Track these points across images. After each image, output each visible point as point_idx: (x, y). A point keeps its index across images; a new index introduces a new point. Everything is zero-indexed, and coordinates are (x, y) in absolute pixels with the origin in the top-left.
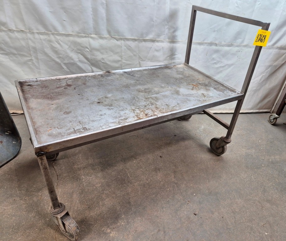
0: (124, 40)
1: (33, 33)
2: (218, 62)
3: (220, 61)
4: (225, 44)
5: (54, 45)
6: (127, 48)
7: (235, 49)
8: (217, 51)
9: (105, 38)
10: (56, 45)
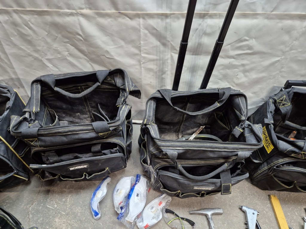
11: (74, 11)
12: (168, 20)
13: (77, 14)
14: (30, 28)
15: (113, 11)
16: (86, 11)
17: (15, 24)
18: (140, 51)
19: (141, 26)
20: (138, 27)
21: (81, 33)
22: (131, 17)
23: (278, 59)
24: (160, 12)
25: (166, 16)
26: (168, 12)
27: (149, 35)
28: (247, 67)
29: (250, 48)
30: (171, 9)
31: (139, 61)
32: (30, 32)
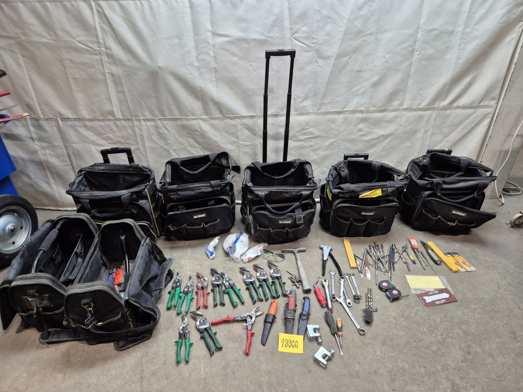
0: (239, 119)
1: (139, 120)
2: (368, 133)
3: (370, 132)
4: (375, 110)
5: (161, 131)
6: (244, 127)
7: (391, 115)
8: (363, 120)
9: (217, 118)
10: (164, 131)
11: (196, 117)
12: (255, 119)
13: (198, 119)
14: (166, 129)
15: (221, 116)
16: (204, 117)
17: (157, 127)
18: (238, 140)
19: (238, 124)
20: (236, 124)
21: (199, 130)
22: (232, 119)
23: (334, 140)
24: (250, 114)
25: (253, 117)
26: (254, 114)
27: (243, 128)
28: (315, 147)
29: (312, 134)
30: (256, 113)
31: (238, 147)
32: (166, 131)
